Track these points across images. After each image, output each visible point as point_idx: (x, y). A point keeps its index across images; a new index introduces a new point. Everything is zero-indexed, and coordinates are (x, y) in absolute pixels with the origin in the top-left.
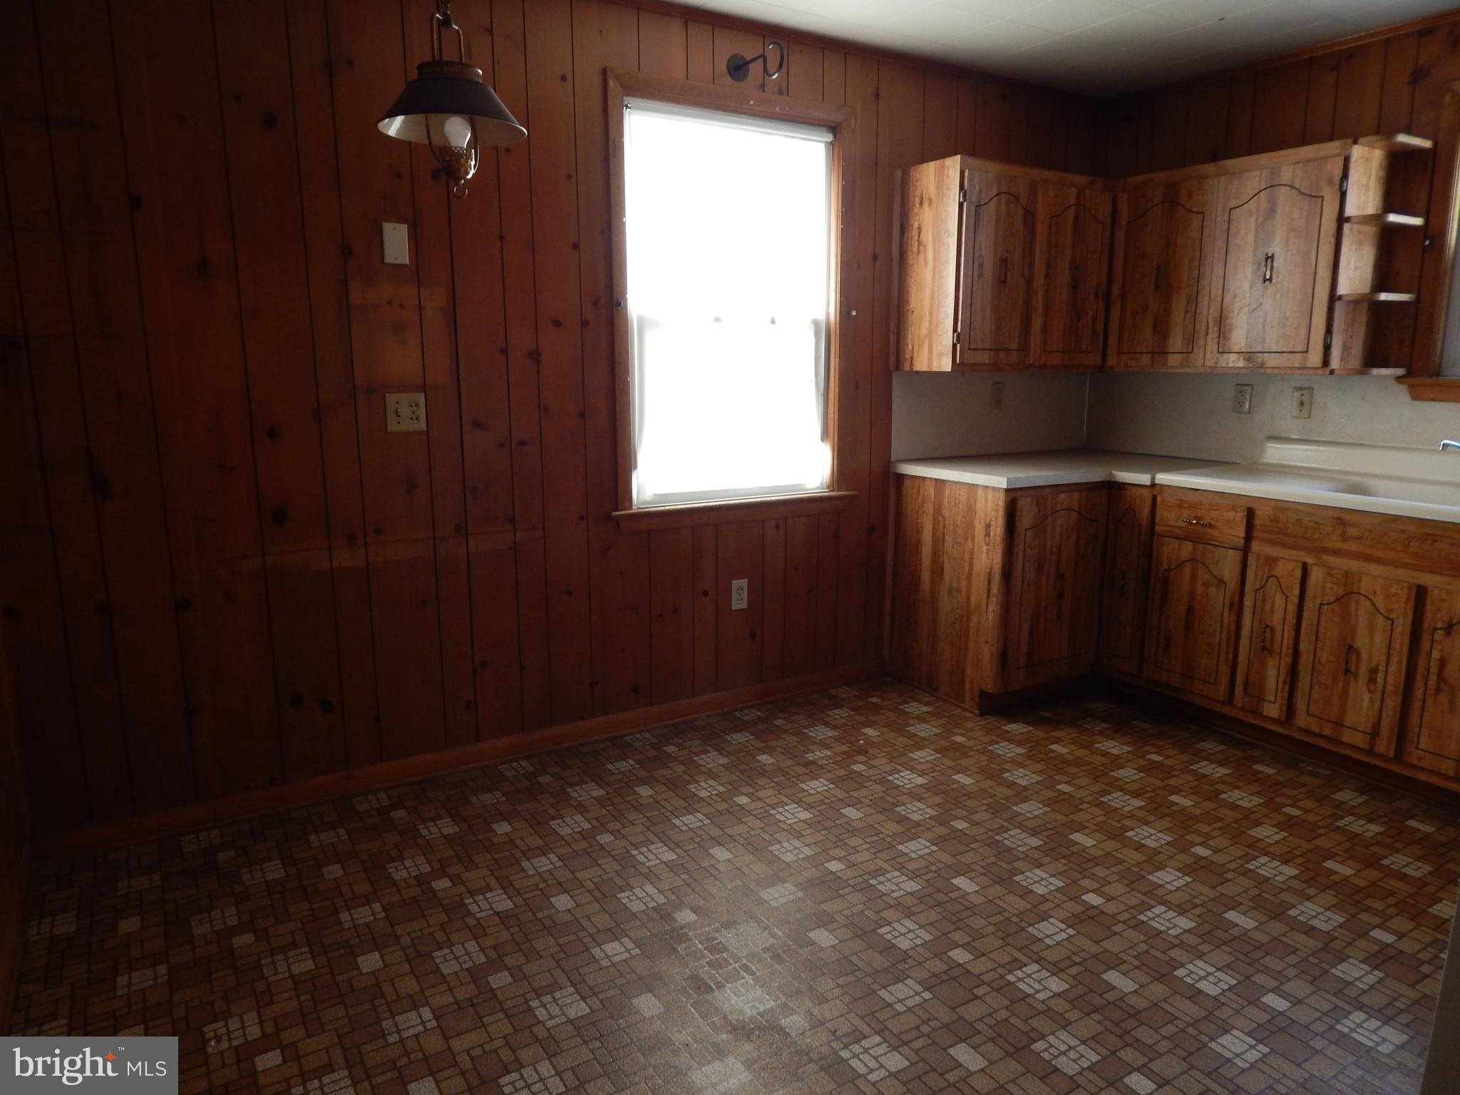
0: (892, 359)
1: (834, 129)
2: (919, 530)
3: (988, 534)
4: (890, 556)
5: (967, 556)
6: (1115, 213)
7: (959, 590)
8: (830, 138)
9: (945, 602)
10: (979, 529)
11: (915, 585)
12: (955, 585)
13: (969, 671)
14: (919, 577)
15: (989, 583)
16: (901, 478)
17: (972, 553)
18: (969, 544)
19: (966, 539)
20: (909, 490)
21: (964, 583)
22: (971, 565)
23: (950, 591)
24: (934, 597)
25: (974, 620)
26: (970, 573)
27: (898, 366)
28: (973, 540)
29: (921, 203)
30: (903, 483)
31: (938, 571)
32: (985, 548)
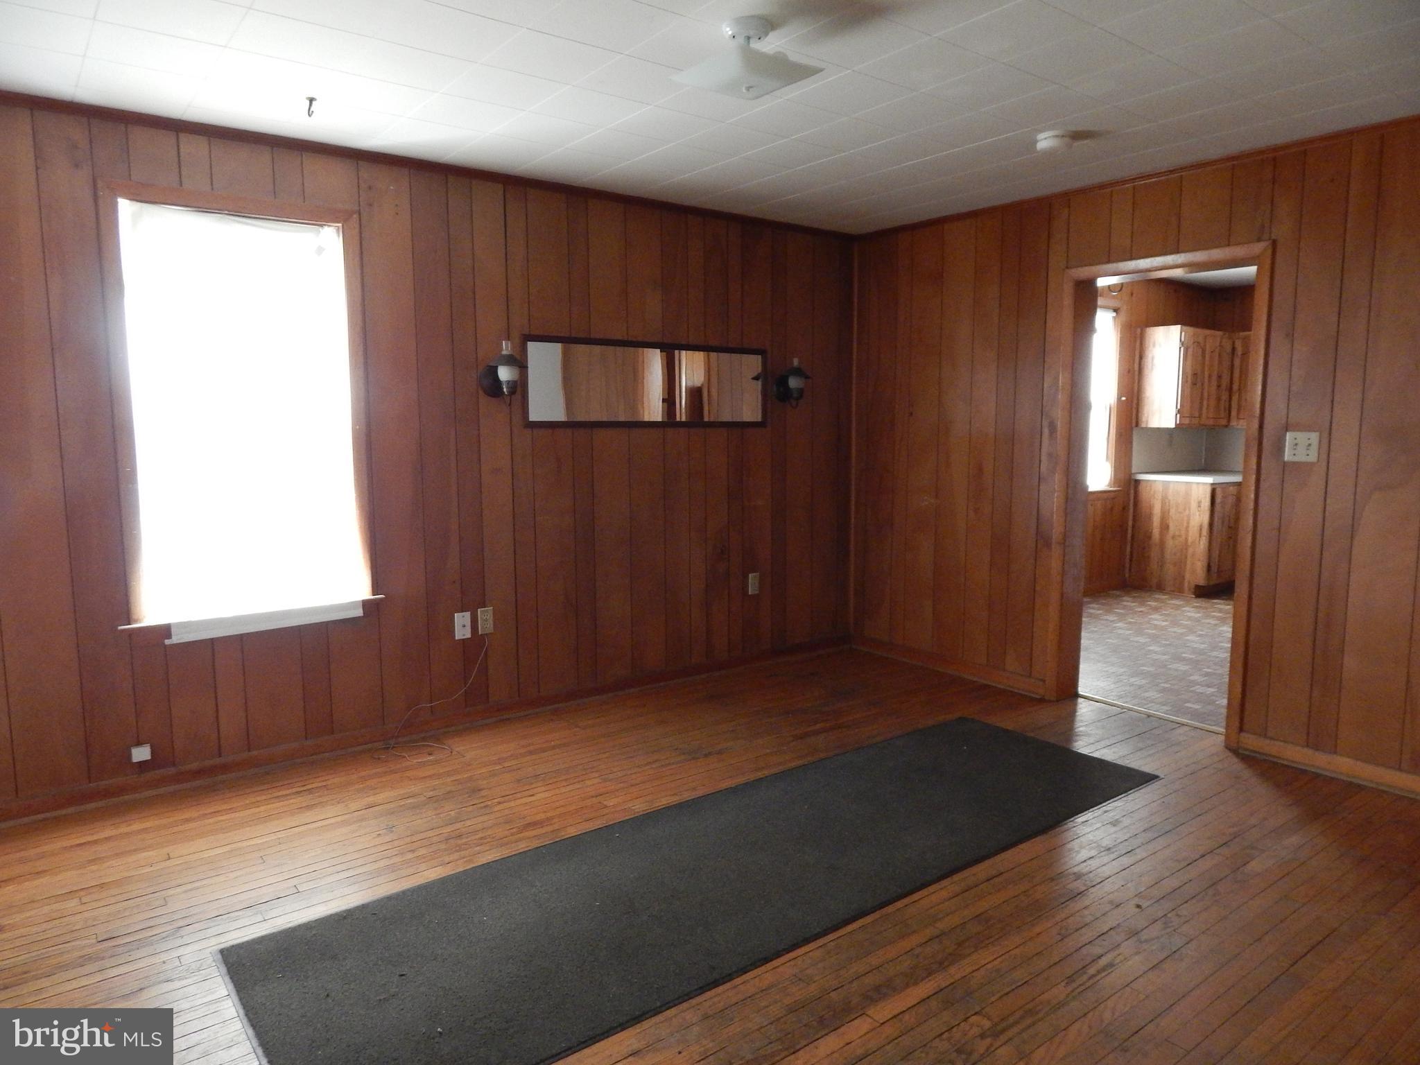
0: (1134, 421)
1: (1116, 310)
2: (1151, 508)
3: (1199, 506)
4: (1130, 523)
5: (1185, 519)
6: (1234, 349)
7: (1180, 536)
8: (1114, 314)
9: (1170, 543)
10: (1194, 505)
11: (1149, 536)
12: (1177, 533)
13: (1187, 576)
14: (1151, 533)
15: (1201, 530)
16: (1137, 482)
17: (1189, 517)
18: (1187, 512)
19: (1185, 510)
20: (1142, 487)
21: (1183, 532)
22: (1188, 523)
23: (1173, 537)
24: (1162, 543)
25: (1190, 550)
26: (1187, 527)
27: (1137, 425)
28: (1189, 510)
29: (1154, 346)
30: (1139, 484)
31: (1165, 527)
32: (1197, 514)
